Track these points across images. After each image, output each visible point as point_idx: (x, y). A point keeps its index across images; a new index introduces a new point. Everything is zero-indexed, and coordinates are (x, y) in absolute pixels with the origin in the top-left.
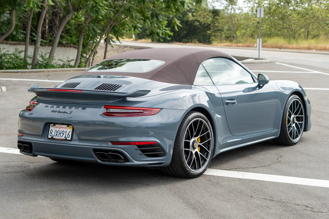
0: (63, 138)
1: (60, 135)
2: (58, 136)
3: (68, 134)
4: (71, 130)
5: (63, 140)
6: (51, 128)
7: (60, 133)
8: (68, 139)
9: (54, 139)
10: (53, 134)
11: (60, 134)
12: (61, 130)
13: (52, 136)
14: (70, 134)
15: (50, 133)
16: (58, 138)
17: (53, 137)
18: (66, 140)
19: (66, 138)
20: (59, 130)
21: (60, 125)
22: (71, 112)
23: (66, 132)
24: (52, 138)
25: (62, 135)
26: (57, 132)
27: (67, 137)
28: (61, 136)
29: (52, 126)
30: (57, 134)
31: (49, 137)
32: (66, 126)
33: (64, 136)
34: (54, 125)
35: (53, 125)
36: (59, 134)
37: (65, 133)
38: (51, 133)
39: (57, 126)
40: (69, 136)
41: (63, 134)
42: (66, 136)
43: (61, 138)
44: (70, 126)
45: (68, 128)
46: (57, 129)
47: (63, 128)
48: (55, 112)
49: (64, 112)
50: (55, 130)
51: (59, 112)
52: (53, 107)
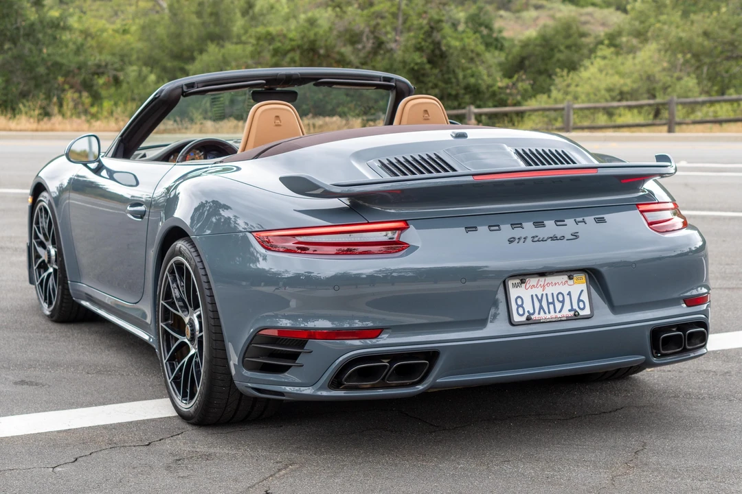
0: (566, 313)
1: (551, 307)
2: (547, 311)
3: (579, 300)
4: (583, 286)
5: (568, 319)
6: (514, 293)
7: (550, 300)
8: (582, 313)
9: (538, 322)
10: (528, 307)
11: (553, 303)
12: (550, 290)
13: (527, 314)
14: (585, 297)
15: (514, 307)
16: (548, 316)
17: (533, 317)
18: (577, 317)
19: (576, 311)
20: (544, 293)
21: (542, 279)
22: (576, 236)
23: (569, 294)
24: (528, 319)
25: (558, 306)
26: (540, 301)
27: (578, 309)
28: (558, 310)
29: (515, 286)
30: (541, 307)
31: (517, 318)
32: (565, 278)
33: (567, 306)
34: (523, 282)
35: (518, 281)
36: (549, 304)
37: (567, 299)
38: (519, 306)
39: (533, 281)
40: (581, 305)
41: (563, 302)
42: (575, 307)
43: (559, 315)
44: (576, 276)
45: (571, 282)
46: (539, 291)
47: (555, 284)
48: (522, 240)
49: (552, 236)
50: (532, 296)
51: (536, 239)
52: (497, 228)
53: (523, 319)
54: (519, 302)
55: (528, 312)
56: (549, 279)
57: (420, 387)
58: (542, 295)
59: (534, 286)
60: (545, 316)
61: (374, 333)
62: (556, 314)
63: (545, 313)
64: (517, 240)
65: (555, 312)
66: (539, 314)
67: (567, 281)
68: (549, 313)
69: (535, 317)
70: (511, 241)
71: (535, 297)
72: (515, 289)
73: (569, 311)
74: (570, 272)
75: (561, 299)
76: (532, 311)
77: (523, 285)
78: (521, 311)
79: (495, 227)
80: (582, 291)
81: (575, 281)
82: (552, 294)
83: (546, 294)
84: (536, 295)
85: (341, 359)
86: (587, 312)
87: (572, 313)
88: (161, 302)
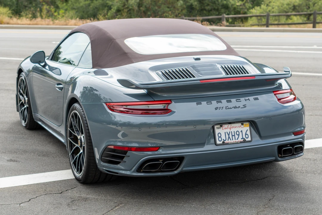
0: (240, 140)
1: (234, 137)
2: (231, 139)
3: (246, 134)
4: (248, 128)
5: (241, 142)
6: (217, 131)
7: (233, 134)
8: (247, 140)
9: (228, 144)
10: (223, 137)
11: (234, 135)
13: (223, 140)
14: (248, 133)
15: (217, 137)
16: (232, 141)
17: (225, 142)
18: (245, 141)
19: (244, 139)
20: (231, 131)
21: (230, 125)
22: (245, 106)
23: (242, 131)
24: (223, 142)
25: (237, 137)
26: (229, 135)
27: (245, 138)
28: (236, 139)
29: (218, 128)
30: (229, 137)
31: (218, 142)
32: (240, 124)
33: (241, 137)
34: (221, 126)
35: (219, 126)
36: (232, 136)
37: (241, 133)
38: (219, 137)
39: (226, 126)
40: (247, 136)
41: (239, 135)
42: (244, 137)
43: (237, 141)
44: (245, 123)
45: (242, 126)
46: (228, 131)
47: (236, 127)
48: (221, 108)
49: (234, 106)
50: (225, 132)
51: (227, 108)
52: (210, 103)
53: (221, 142)
54: (220, 135)
55: (223, 139)
56: (233, 125)
57: (176, 172)
58: (230, 132)
59: (226, 128)
60: (231, 141)
61: (156, 148)
62: (235, 140)
63: (231, 140)
64: (219, 109)
65: (235, 139)
66: (228, 140)
67: (241, 126)
68: (233, 140)
69: (226, 142)
70: (216, 109)
71: (226, 133)
72: (218, 130)
73: (242, 139)
74: (242, 122)
75: (238, 133)
76: (225, 139)
77: (221, 128)
78: (220, 139)
79: (209, 102)
80: (247, 130)
81: (244, 126)
82: (234, 131)
83: (232, 132)
84: (227, 132)
85: (142, 159)
86: (249, 139)
87: (243, 140)
88: (69, 129)
